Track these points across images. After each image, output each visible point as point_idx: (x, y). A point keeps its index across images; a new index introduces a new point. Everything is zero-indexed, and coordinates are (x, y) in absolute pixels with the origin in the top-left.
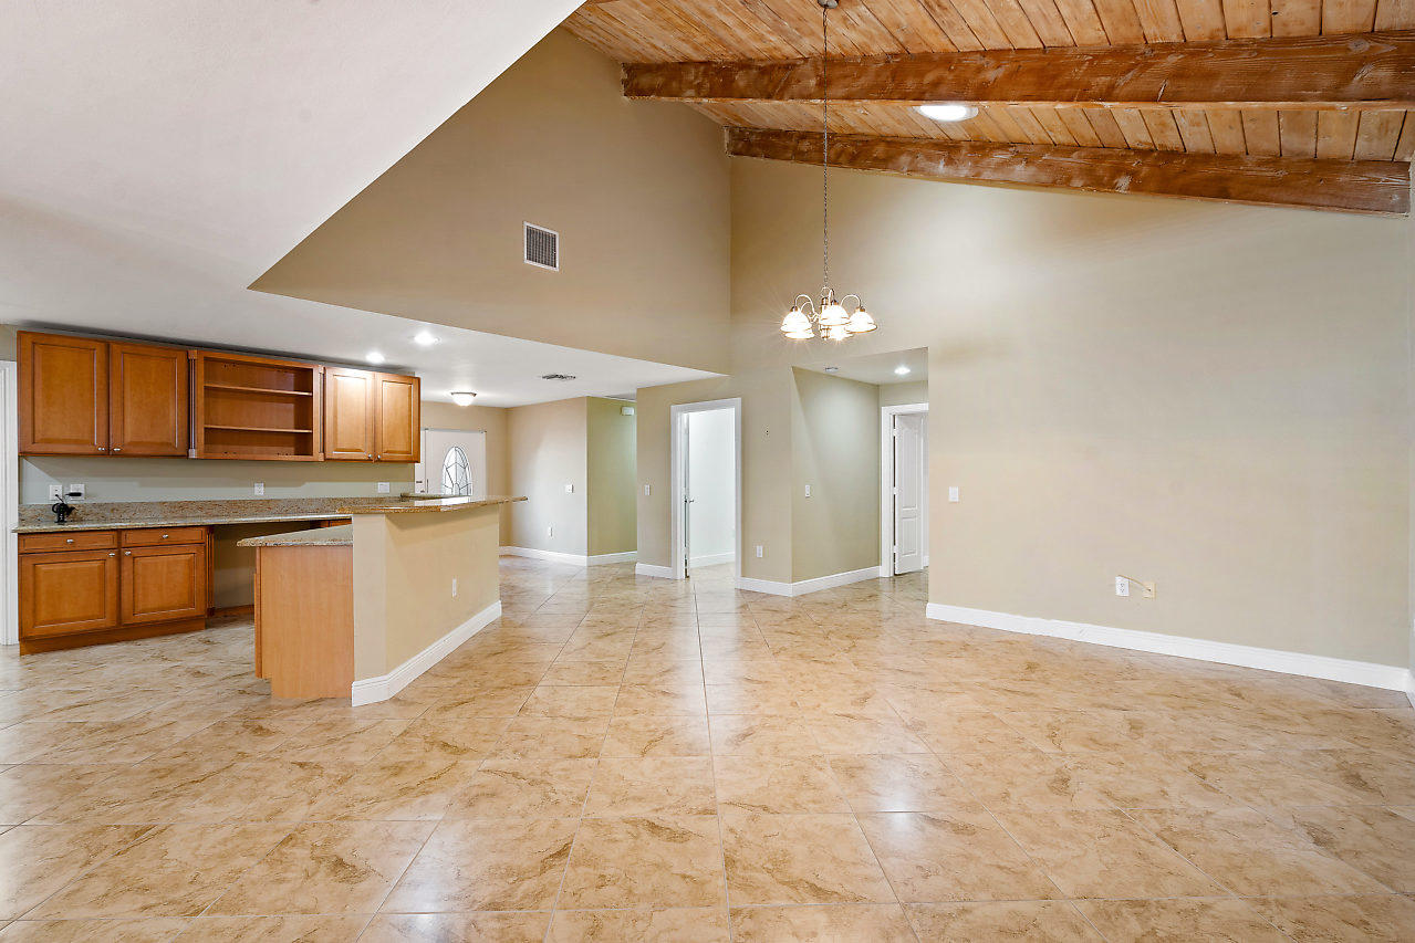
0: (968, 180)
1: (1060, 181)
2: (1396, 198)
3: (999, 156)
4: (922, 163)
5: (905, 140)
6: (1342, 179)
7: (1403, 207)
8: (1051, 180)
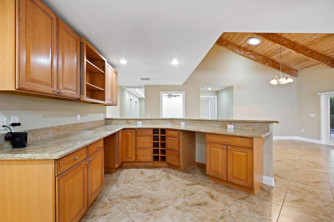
0: (242, 55)
1: (258, 61)
2: (297, 75)
3: (248, 53)
4: (234, 49)
5: (231, 43)
6: (292, 71)
7: (297, 76)
8: (257, 60)
